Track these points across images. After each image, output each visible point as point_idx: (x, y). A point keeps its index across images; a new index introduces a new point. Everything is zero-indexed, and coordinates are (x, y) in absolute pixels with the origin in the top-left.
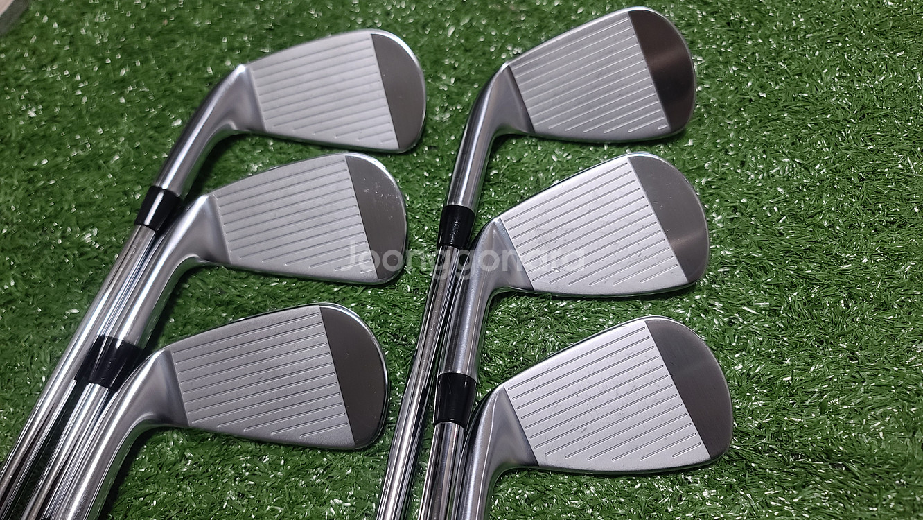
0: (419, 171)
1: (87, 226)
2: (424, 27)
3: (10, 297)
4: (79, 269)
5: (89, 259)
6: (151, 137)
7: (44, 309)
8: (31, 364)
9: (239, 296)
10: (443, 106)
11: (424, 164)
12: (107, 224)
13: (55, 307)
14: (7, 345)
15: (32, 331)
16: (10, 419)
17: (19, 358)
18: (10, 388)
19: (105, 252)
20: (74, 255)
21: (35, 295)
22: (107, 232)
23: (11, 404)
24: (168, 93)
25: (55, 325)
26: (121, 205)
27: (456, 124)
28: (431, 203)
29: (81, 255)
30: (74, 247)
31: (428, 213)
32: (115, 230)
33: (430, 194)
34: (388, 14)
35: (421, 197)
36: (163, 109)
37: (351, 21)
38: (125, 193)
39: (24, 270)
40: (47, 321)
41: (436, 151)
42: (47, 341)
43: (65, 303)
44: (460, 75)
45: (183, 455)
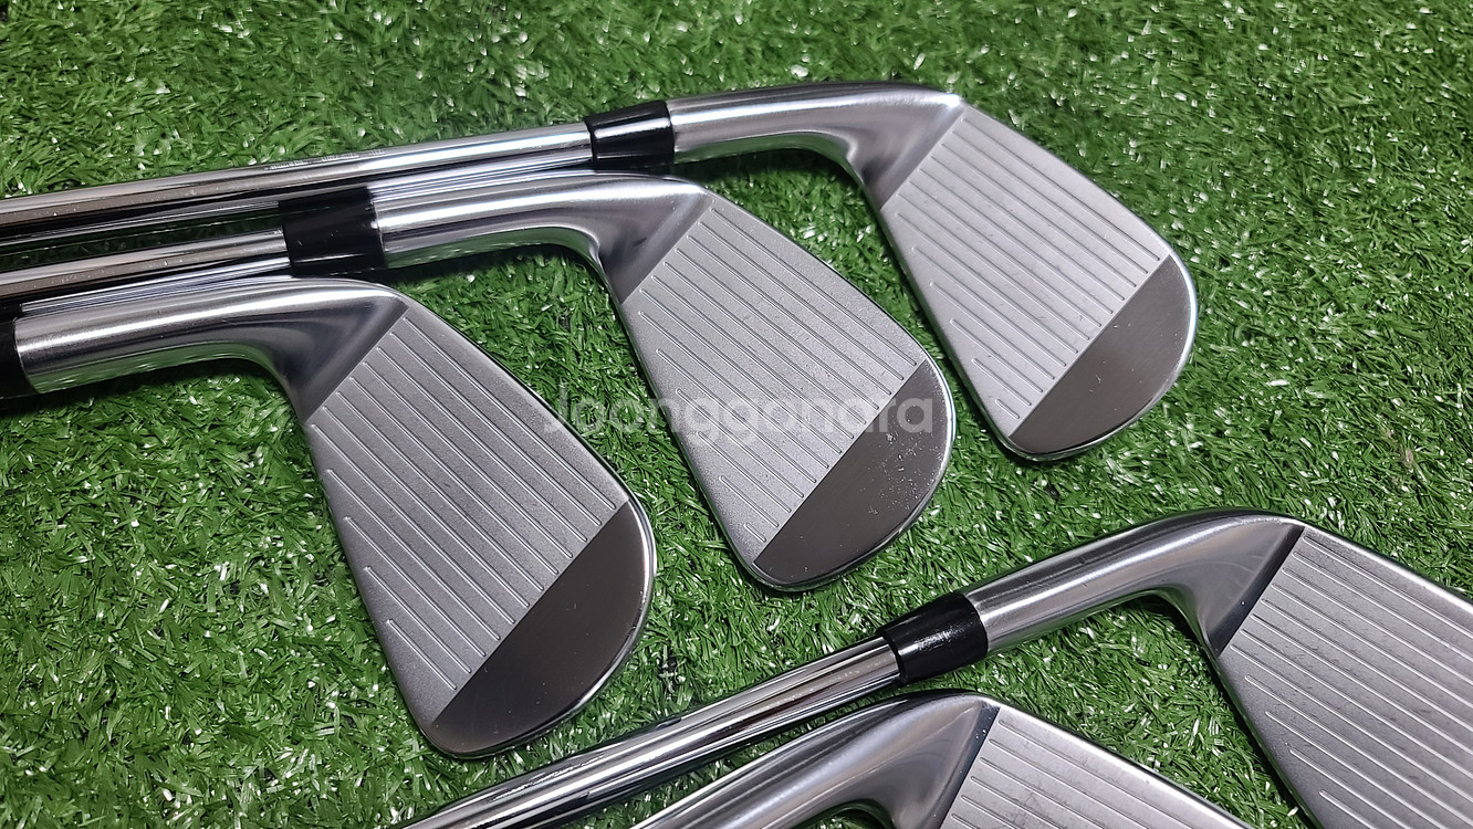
0: (995, 496)
1: (544, 59)
2: (1248, 335)
3: (364, 32)
4: (468, 93)
5: (494, 96)
6: (749, 51)
7: (376, 90)
8: (279, 128)
9: (577, 354)
10: (1138, 460)
11: (1014, 498)
12: (565, 83)
13: (388, 98)
14: (288, 76)
15: (331, 96)
16: (172, 156)
17: (276, 105)
18: (221, 125)
19: (519, 110)
20: (487, 71)
21: (390, 63)
22: (554, 93)
23: (196, 141)
24: (837, 28)
25: (360, 119)
26: (609, 82)
27: (1126, 504)
28: (954, 557)
29: (494, 81)
30: (498, 64)
31: (933, 565)
32: (563, 101)
33: (968, 544)
34: (1225, 262)
35: (952, 533)
36: (806, 40)
37: (1165, 210)
38: (633, 75)
39: (419, 22)
40: (359, 104)
41: (1052, 502)
42: (329, 127)
43: (404, 111)
44: (1214, 450)
45: (254, 447)
